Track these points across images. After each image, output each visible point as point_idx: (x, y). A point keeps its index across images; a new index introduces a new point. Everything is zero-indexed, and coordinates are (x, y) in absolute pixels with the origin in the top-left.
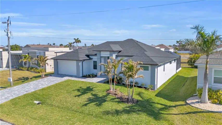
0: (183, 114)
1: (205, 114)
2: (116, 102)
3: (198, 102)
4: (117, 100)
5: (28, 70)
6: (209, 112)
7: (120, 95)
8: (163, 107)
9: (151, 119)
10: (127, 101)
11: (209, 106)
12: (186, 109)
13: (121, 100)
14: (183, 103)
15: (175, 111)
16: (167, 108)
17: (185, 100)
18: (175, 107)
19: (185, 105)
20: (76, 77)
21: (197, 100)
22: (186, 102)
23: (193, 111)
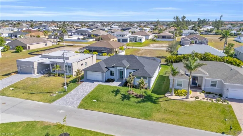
0: (164, 101)
1: (172, 101)
2: (135, 98)
3: (170, 95)
4: (135, 97)
5: (59, 76)
6: (173, 100)
7: (135, 93)
8: (156, 98)
9: (153, 104)
10: (140, 97)
11: (174, 97)
12: (165, 99)
13: (137, 97)
14: (163, 96)
15: (161, 100)
16: (158, 98)
17: (164, 94)
18: (160, 98)
19: (164, 97)
20: (101, 81)
21: (170, 94)
22: (165, 95)
23: (168, 100)
